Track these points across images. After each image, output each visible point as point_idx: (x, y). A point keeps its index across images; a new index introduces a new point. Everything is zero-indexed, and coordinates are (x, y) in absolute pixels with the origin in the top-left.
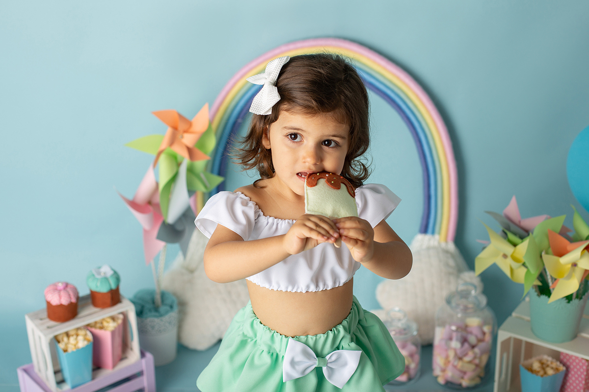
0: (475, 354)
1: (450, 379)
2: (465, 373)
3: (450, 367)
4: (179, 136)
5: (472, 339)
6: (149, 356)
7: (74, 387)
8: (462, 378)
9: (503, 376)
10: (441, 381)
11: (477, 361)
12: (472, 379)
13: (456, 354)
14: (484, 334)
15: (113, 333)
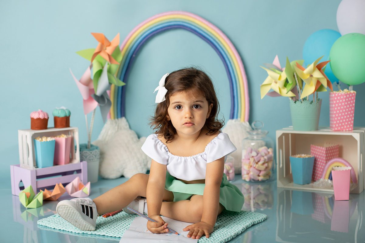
0: (265, 160)
1: (252, 177)
2: (260, 171)
3: (252, 169)
4: (104, 48)
5: (263, 154)
6: (85, 162)
7: (43, 167)
8: (259, 176)
9: (281, 165)
10: (247, 180)
11: (266, 165)
12: (265, 176)
13: (254, 160)
14: (269, 152)
15: (66, 140)
